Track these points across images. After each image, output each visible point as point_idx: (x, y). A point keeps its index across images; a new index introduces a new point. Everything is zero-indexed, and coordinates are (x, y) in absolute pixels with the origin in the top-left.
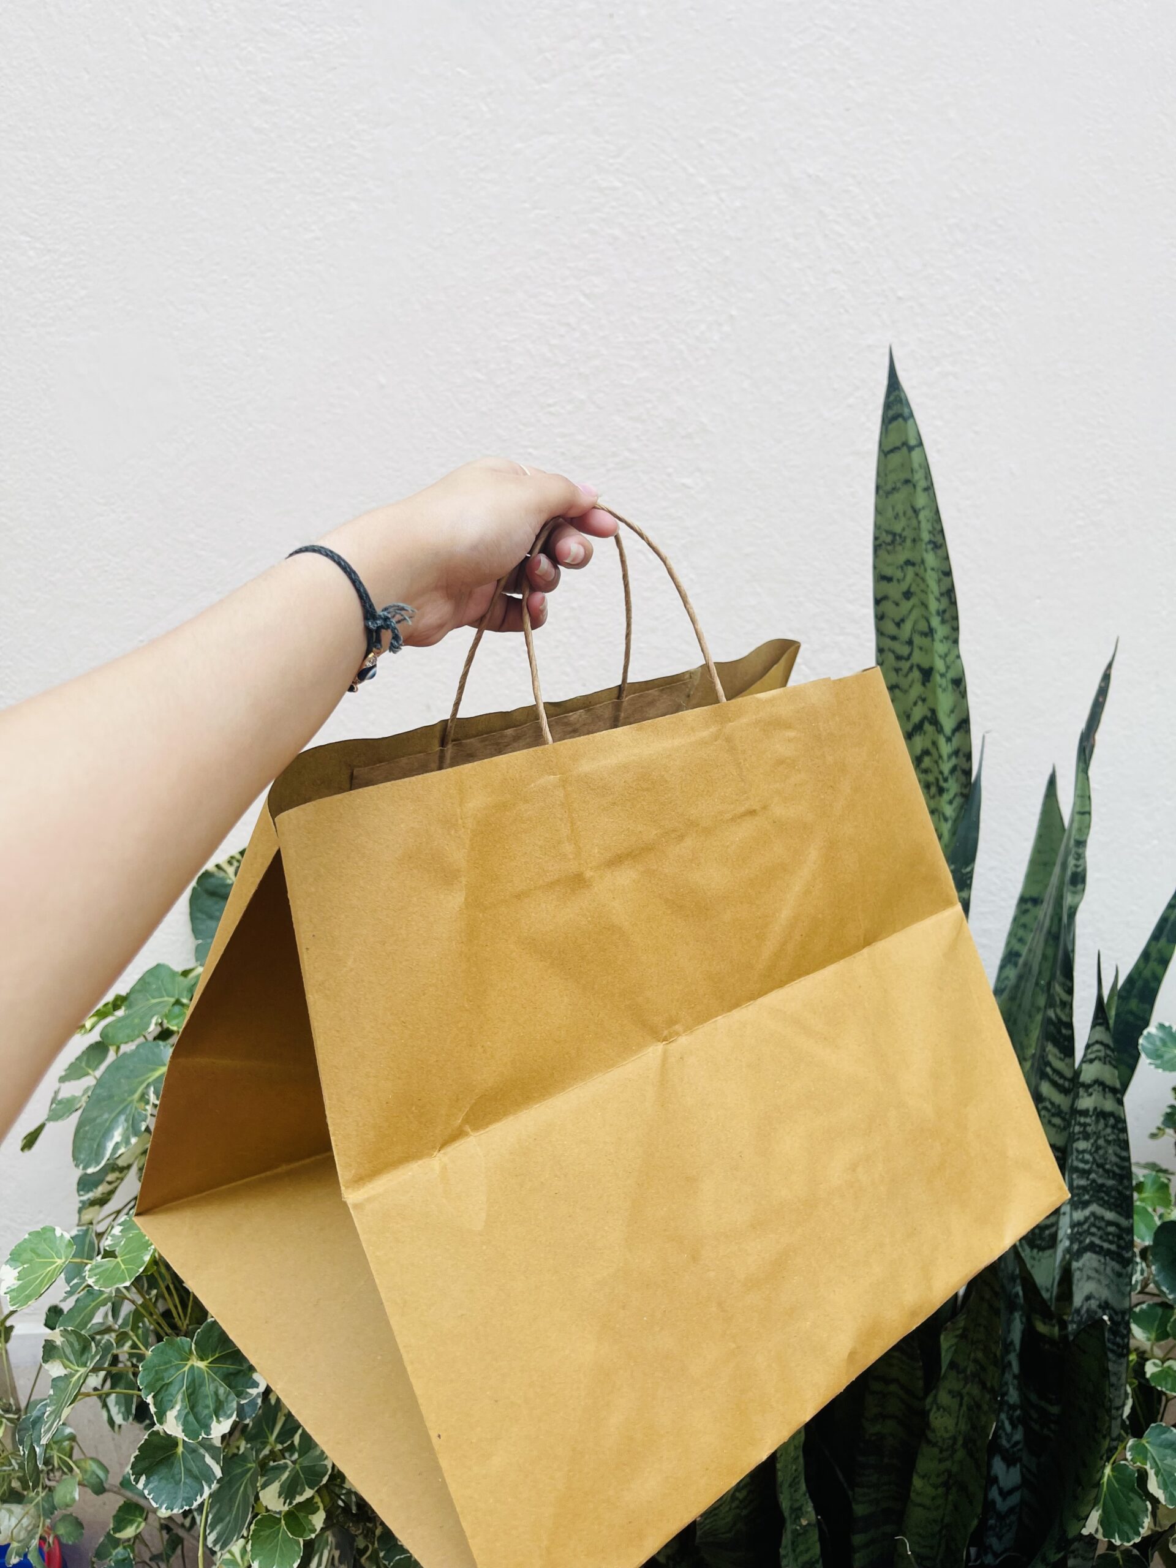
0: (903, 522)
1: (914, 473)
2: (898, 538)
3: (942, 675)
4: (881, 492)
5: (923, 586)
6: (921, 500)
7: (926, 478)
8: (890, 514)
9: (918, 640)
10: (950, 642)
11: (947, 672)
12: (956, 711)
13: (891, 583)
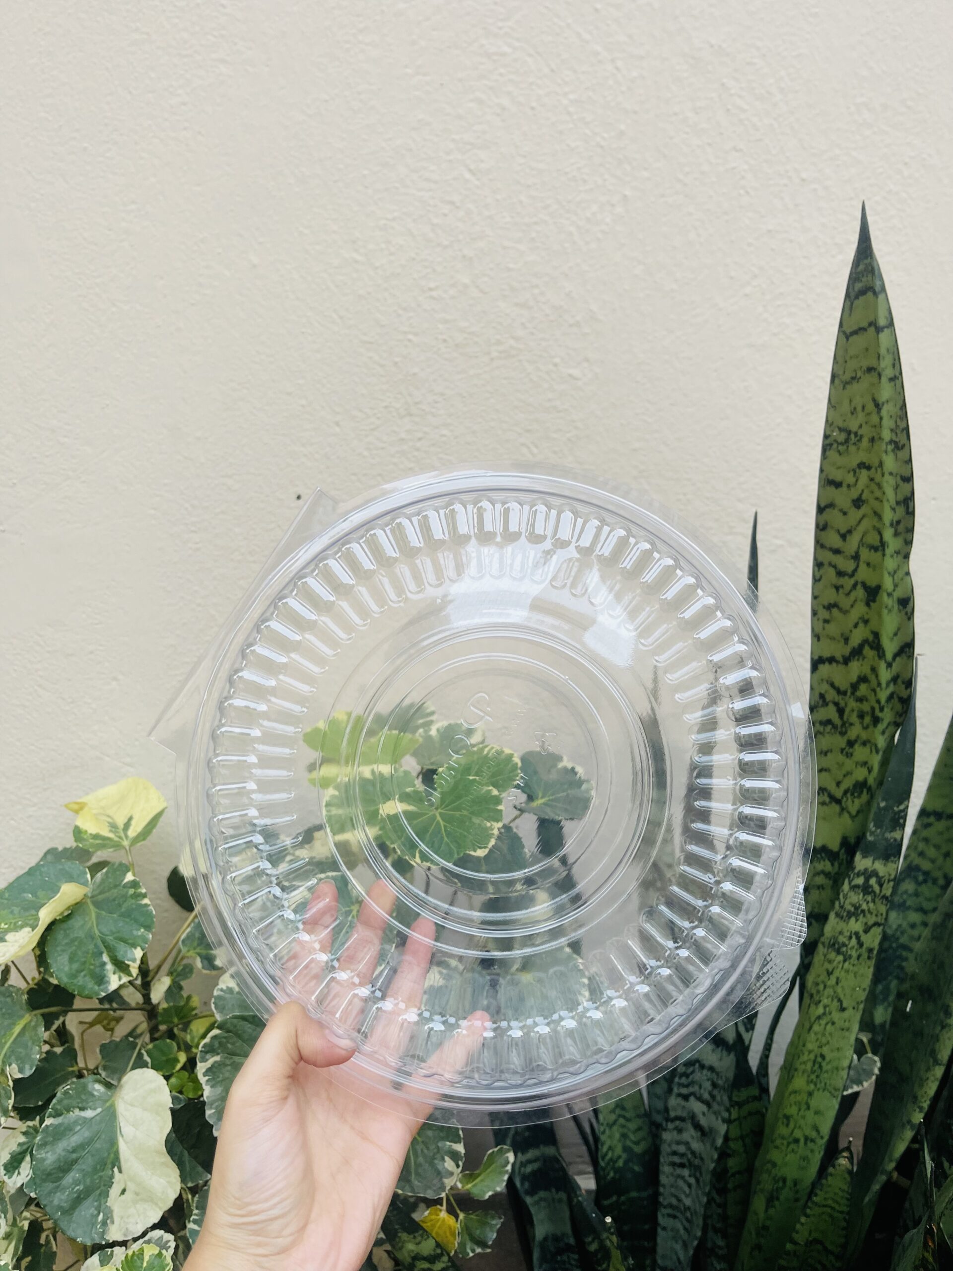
0: (861, 417)
1: (881, 358)
2: (852, 436)
3: (889, 595)
4: (837, 381)
5: (878, 493)
6: (886, 392)
7: (894, 366)
8: (846, 408)
9: (865, 554)
10: (900, 557)
11: (894, 590)
12: (899, 634)
13: (840, 489)
